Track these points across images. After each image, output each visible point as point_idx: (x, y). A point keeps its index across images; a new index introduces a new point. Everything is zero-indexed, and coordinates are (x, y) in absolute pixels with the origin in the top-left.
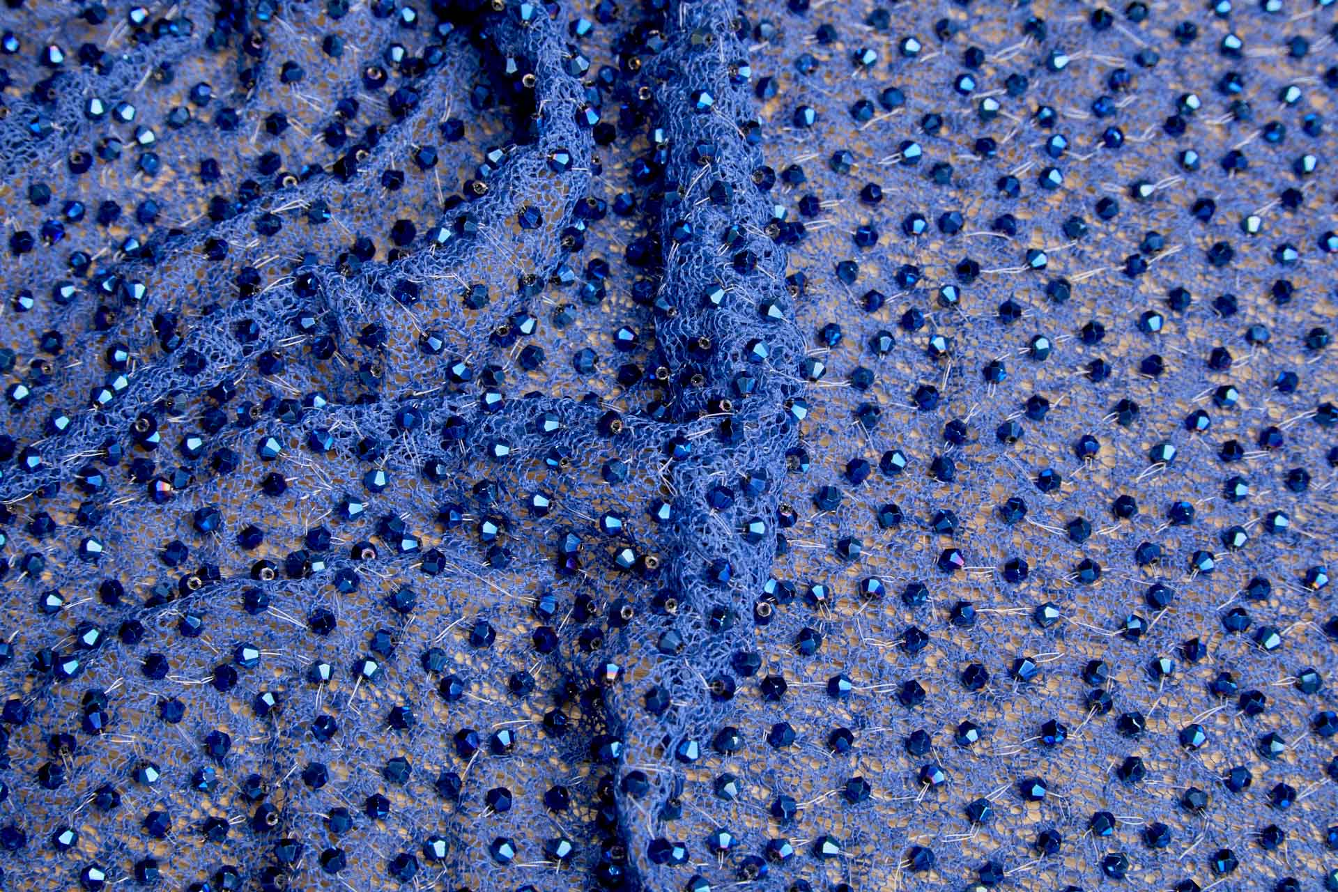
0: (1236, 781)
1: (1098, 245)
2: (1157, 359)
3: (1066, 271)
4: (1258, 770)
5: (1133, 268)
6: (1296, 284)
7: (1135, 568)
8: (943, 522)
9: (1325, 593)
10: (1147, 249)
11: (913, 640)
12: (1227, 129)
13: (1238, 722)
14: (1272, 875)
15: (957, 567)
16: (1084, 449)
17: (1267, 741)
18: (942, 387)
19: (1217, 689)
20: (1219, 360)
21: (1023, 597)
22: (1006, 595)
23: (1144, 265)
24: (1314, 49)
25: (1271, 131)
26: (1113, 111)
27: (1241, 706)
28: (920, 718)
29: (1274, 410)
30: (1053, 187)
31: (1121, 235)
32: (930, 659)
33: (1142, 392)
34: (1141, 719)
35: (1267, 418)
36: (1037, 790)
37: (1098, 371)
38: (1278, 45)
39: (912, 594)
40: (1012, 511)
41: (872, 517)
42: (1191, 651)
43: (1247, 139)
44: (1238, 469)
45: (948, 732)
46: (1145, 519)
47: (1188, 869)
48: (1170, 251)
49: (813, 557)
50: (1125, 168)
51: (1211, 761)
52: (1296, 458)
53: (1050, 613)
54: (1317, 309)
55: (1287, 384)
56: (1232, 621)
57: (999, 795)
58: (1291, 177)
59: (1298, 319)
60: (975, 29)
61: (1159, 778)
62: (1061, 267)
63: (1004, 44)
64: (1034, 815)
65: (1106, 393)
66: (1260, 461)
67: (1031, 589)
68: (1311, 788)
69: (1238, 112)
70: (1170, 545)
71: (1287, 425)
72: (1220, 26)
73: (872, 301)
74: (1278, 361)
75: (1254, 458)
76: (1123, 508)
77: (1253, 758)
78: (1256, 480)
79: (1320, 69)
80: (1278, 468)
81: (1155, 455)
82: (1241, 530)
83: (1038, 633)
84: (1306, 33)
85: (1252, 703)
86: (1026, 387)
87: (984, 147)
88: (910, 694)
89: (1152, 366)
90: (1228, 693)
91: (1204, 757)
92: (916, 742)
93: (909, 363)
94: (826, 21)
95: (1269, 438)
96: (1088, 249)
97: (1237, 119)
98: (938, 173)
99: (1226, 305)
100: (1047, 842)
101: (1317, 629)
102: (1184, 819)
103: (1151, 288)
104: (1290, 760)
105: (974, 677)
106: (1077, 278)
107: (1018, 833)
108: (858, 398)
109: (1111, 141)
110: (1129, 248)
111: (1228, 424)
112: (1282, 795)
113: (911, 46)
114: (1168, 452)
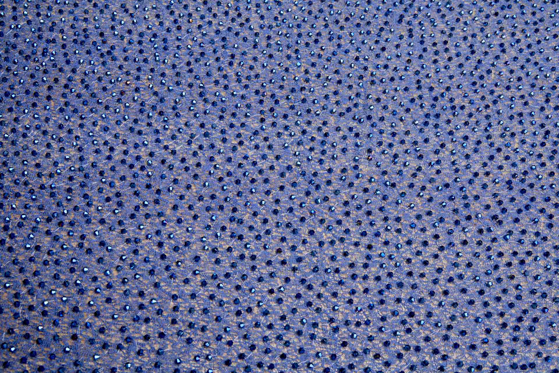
0: (242, 257)
1: (180, 140)
2: (199, 163)
3: (175, 148)
4: (247, 253)
5: (189, 143)
6: (227, 138)
7: (207, 213)
8: (160, 215)
9: (251, 207)
10: (192, 137)
11: (160, 245)
12: (204, 105)
13: (239, 242)
14: (256, 277)
15: (166, 224)
16: (188, 187)
17: (246, 245)
18: (152, 183)
19: (232, 236)
20: (212, 159)
21: (183, 226)
22: (179, 227)
23: (192, 141)
24: (220, 82)
25: (214, 104)
26: (177, 108)
27: (239, 239)
28: (167, 262)
29: (229, 167)
30: (167, 129)
31: (185, 136)
32: (166, 248)
33: (198, 171)
34: (217, 249)
35: (227, 169)
36: (197, 272)
37: (187, 169)
38: (212, 83)
39: (158, 233)
40: (175, 207)
41: (144, 217)
42: (223, 229)
43: (209, 106)
44: (223, 183)
45: (174, 264)
46: (206, 200)
47: (237, 281)
48: (196, 137)
49: (134, 231)
50: (182, 121)
51: (236, 254)
52: (236, 177)
53: (190, 229)
54: (233, 142)
55: (229, 160)
56: (232, 220)
57: (189, 276)
58: (221, 113)
59: (229, 145)
60: (142, 97)
61: (225, 261)
62: (173, 147)
63: (149, 99)
64: (199, 278)
65: (190, 174)
66: (229, 180)
67: (184, 224)
68: (260, 253)
69: (206, 101)
70: (213, 205)
71: (232, 170)
72: (198, 82)
73: (131, 166)
74: (227, 156)
75: (226, 179)
76: (201, 199)
77: (245, 250)
78: (228, 184)
79: (223, 86)
80: (233, 180)
81: (204, 185)
82: (228, 197)
83: (188, 234)
84: (218, 79)
85: (241, 238)
86: (172, 177)
87: (149, 125)
88: (163, 257)
89: (198, 165)
90: (235, 237)
91: (234, 253)
92: (167, 268)
93: (143, 179)
94: (107, 104)
95: (229, 174)
96: (178, 141)
97: (205, 102)
98: (140, 133)
99: (212, 146)
100: (204, 284)
101: (251, 215)
102: (233, 269)
103: (194, 146)
104: (253, 248)
105: (176, 249)
106: (177, 149)
107: (197, 284)
108: (133, 190)
109: (177, 115)
110: (188, 138)
111: (219, 173)
112: (253, 258)
113: (127, 105)
114: (207, 184)
